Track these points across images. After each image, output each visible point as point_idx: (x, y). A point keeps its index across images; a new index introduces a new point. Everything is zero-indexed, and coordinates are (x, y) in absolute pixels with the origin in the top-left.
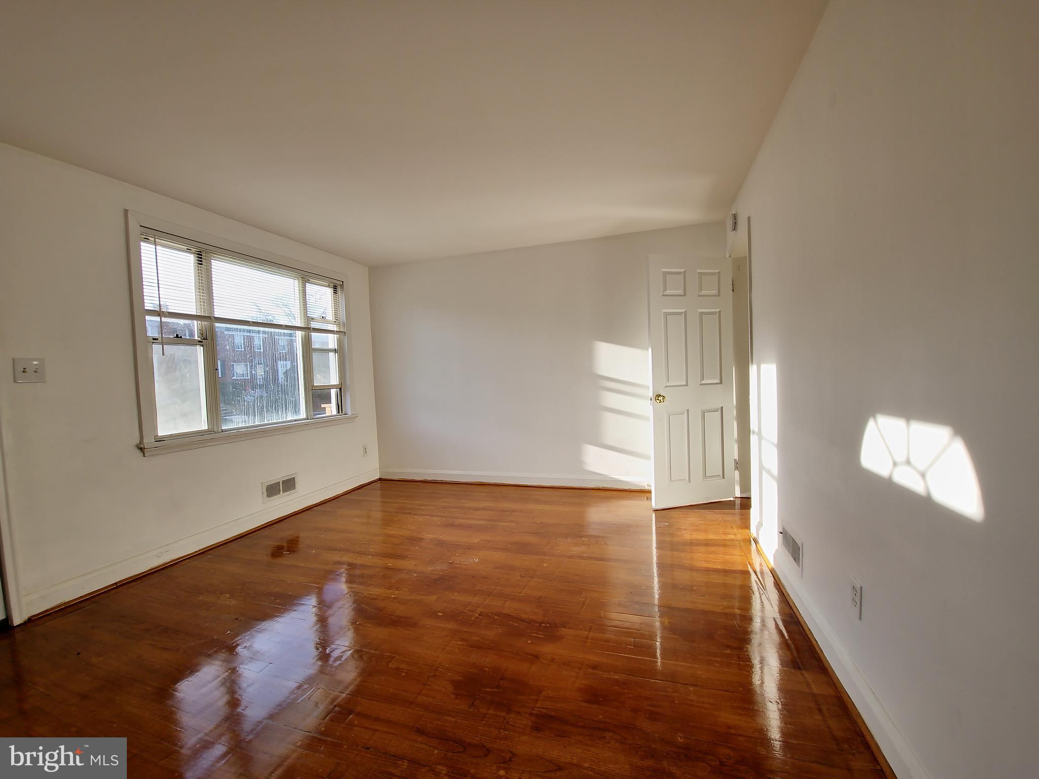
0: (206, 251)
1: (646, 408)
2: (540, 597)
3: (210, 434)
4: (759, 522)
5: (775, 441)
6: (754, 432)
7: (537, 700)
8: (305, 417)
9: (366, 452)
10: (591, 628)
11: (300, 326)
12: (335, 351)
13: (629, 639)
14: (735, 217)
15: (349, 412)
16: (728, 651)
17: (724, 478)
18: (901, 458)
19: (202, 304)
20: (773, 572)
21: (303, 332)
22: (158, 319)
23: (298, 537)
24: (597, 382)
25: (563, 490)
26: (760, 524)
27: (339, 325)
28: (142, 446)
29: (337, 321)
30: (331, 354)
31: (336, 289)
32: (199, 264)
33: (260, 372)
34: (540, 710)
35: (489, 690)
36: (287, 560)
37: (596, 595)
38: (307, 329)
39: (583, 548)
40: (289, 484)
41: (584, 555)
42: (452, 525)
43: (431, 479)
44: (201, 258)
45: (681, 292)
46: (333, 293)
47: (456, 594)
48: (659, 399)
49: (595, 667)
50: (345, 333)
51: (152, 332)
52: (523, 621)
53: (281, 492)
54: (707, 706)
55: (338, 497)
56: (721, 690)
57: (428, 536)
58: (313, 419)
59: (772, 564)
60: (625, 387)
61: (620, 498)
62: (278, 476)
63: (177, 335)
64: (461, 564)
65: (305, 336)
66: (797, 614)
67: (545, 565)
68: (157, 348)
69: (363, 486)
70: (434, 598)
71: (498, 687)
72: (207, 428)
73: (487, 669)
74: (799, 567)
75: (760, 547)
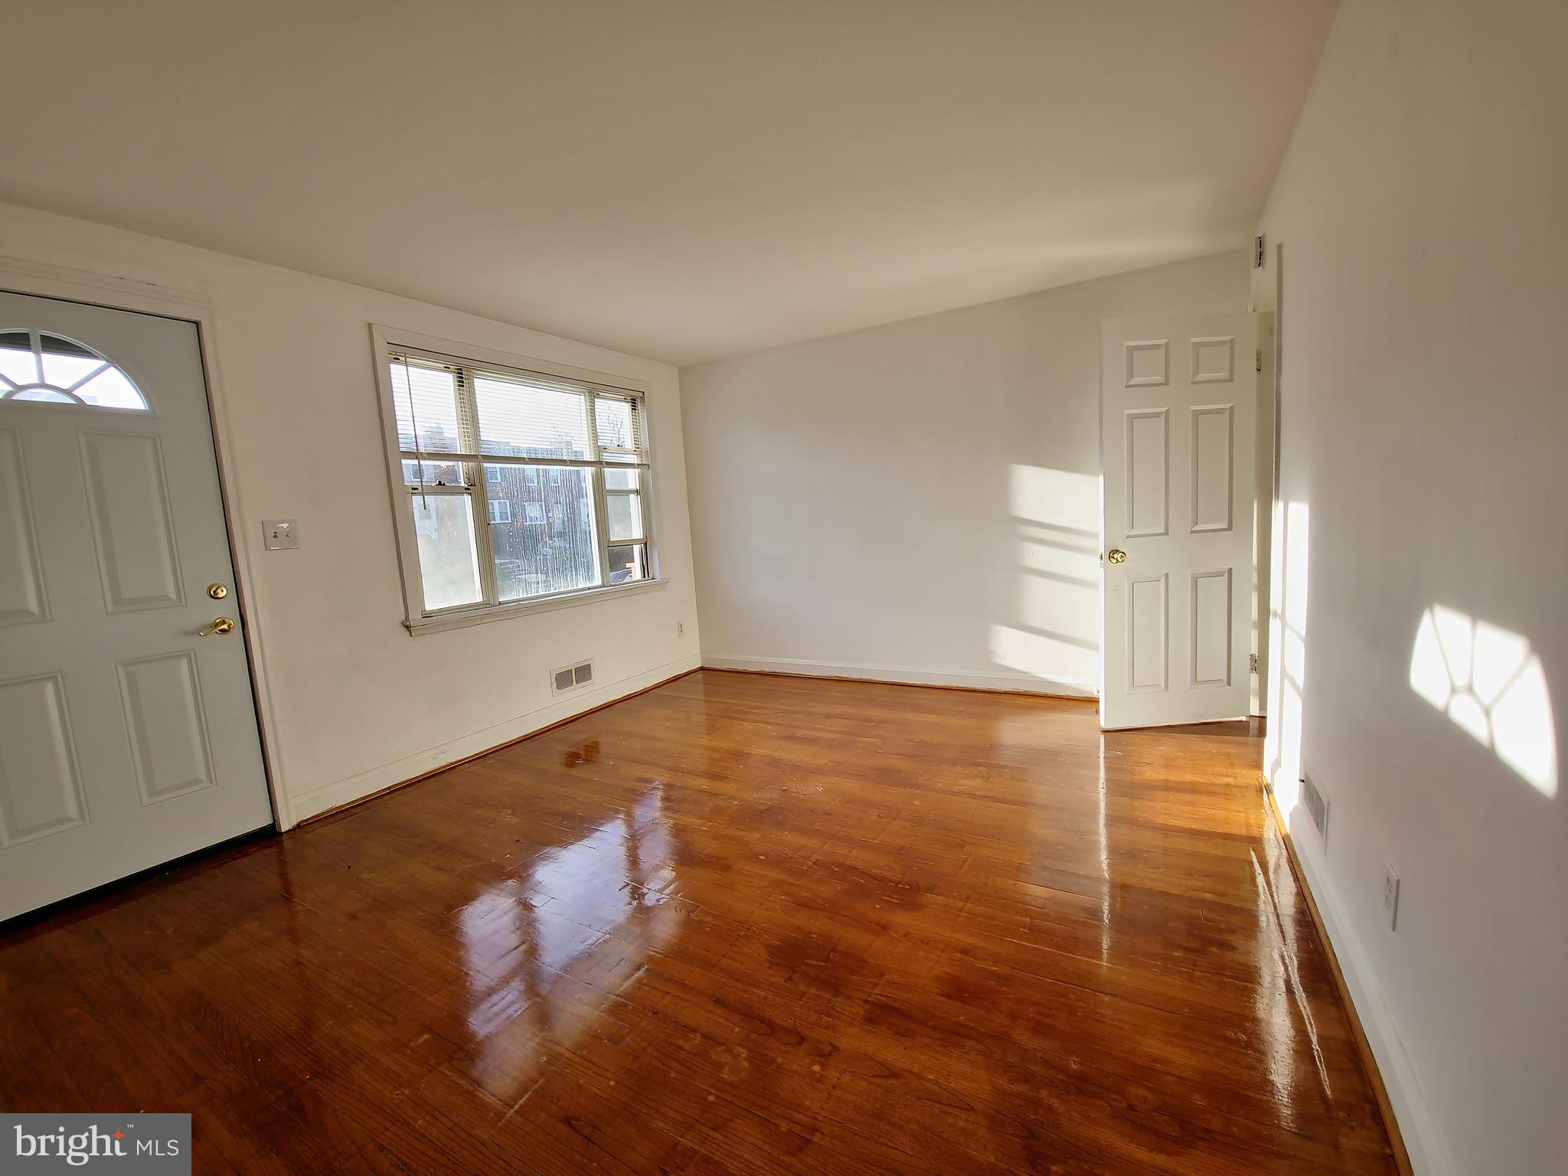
0: (469, 368)
1: (1093, 569)
2: (902, 848)
3: (486, 607)
4: (1277, 759)
5: (1303, 633)
6: (1276, 614)
7: (876, 985)
8: (600, 583)
9: (682, 631)
10: (968, 898)
11: (589, 460)
12: (637, 492)
13: (1025, 919)
14: (1261, 242)
15: (658, 576)
16: (1178, 954)
17: (1230, 685)
18: (1461, 682)
19: (467, 439)
20: (1287, 841)
21: (594, 468)
22: (416, 462)
23: (597, 743)
24: (1016, 529)
25: (961, 693)
26: (1277, 764)
27: (640, 455)
28: (408, 623)
29: (637, 451)
30: (632, 497)
31: (635, 403)
32: (460, 386)
33: (558, 514)
34: (879, 997)
35: (814, 963)
36: (581, 772)
37: (986, 852)
38: (599, 464)
39: (977, 783)
40: (584, 673)
41: (977, 793)
42: (792, 738)
43: (769, 671)
44: (462, 378)
45: (1159, 379)
46: (630, 410)
47: (786, 833)
48: (1115, 556)
49: (965, 951)
50: (648, 465)
51: (410, 479)
52: (874, 878)
53: (574, 682)
54: (1126, 1026)
55: (647, 692)
56: (1154, 1008)
57: (758, 751)
58: (611, 586)
59: (1287, 827)
60: (1060, 537)
61: (1051, 709)
62: (571, 663)
63: (440, 482)
64: (799, 793)
65: (596, 471)
66: (1313, 910)
67: (915, 803)
68: (417, 500)
69: (680, 678)
70: (757, 835)
71: (826, 960)
72: (482, 600)
73: (814, 936)
74: (1323, 837)
75: (1274, 799)
